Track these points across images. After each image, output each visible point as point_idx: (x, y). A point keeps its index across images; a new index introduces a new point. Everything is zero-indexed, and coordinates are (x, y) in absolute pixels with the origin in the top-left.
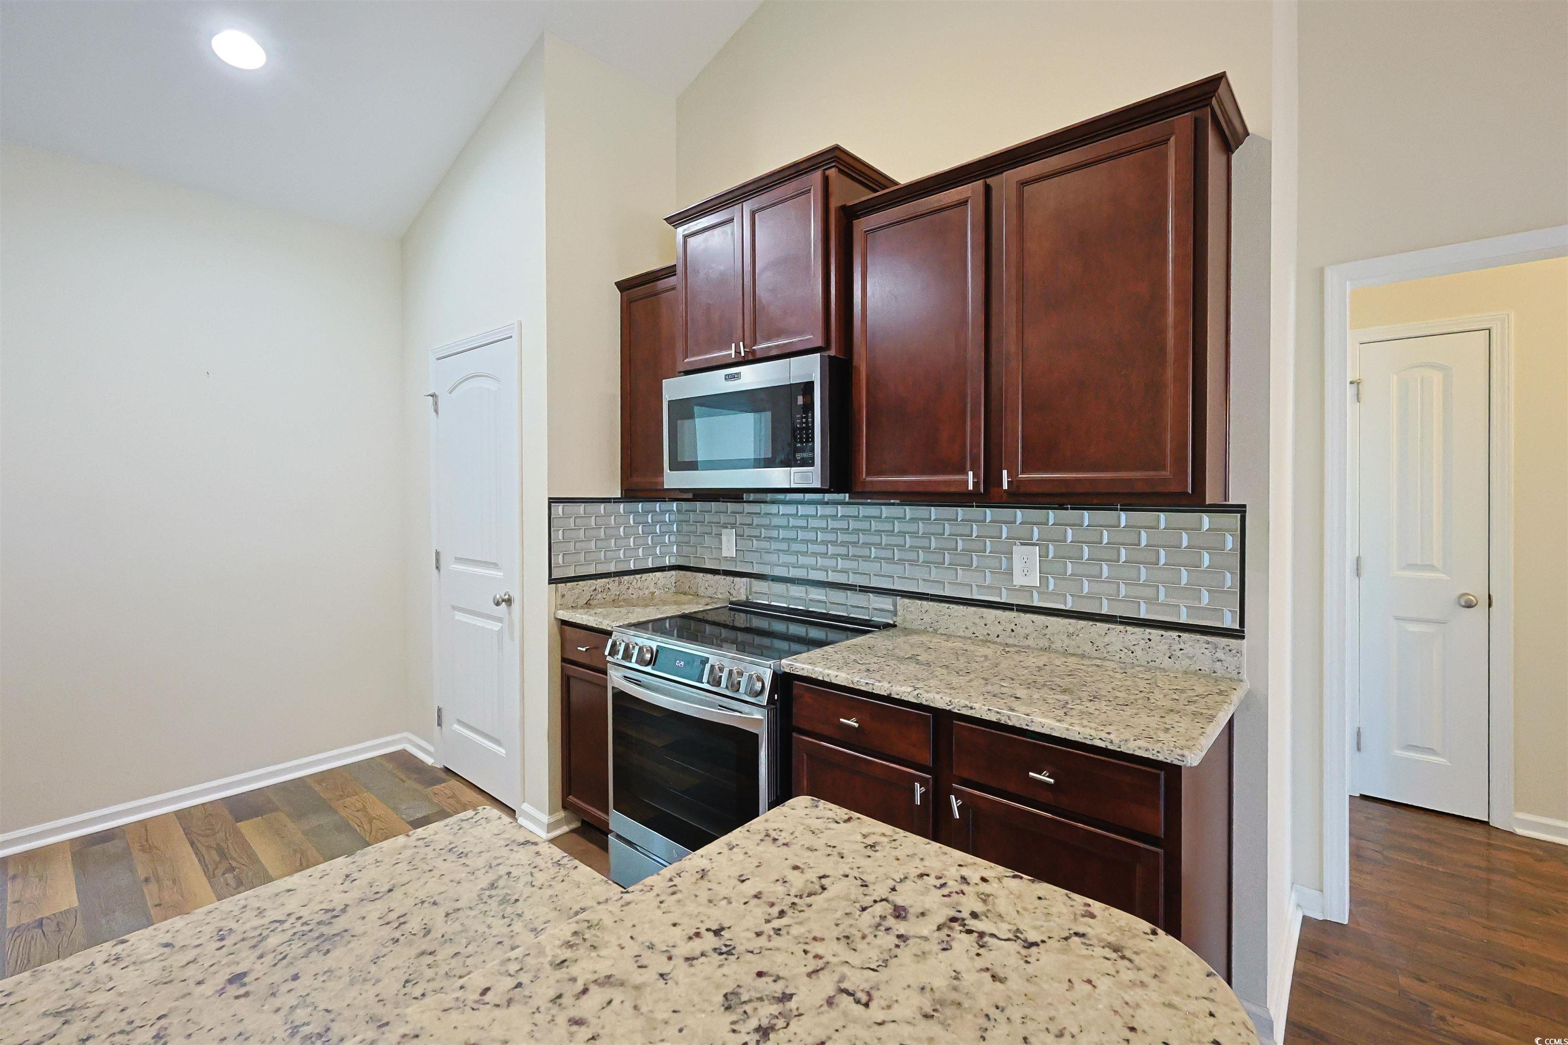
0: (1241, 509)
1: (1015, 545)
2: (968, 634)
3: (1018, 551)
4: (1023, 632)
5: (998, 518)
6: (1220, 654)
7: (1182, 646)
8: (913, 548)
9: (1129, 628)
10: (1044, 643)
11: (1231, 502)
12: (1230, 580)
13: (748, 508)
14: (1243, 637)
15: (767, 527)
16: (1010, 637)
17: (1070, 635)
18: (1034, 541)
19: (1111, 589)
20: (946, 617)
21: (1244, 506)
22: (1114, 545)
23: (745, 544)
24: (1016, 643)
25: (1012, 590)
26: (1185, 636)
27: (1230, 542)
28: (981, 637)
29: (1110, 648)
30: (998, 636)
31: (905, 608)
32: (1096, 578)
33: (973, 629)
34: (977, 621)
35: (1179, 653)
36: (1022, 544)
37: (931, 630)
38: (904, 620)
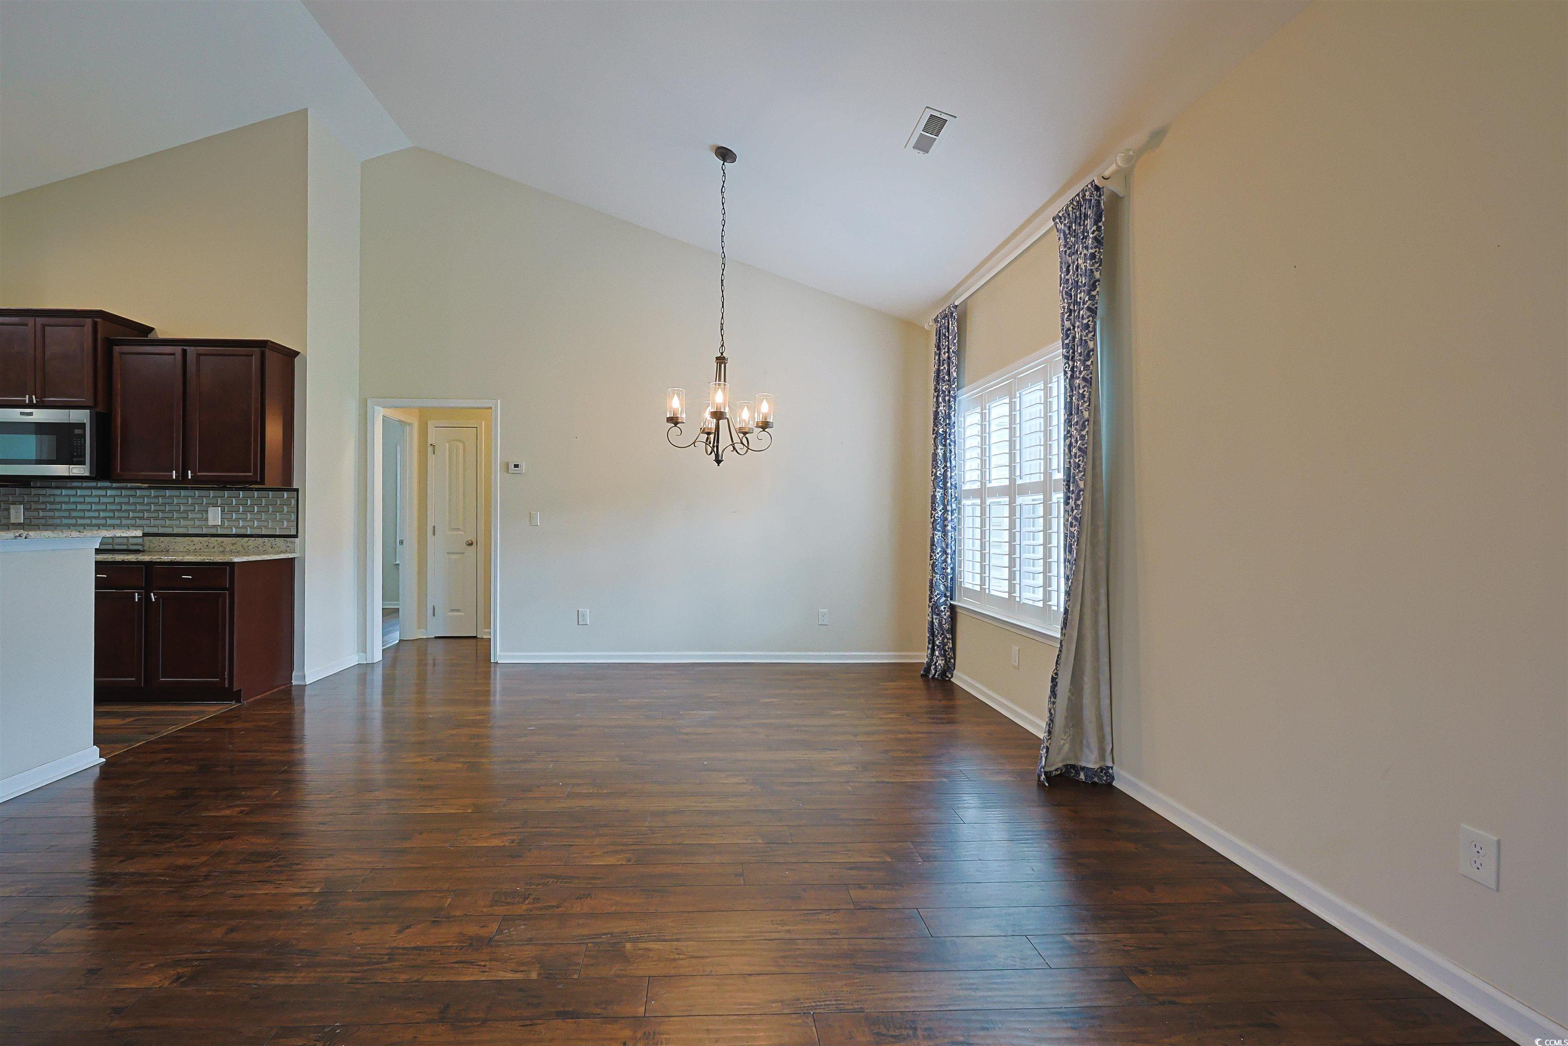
0: (297, 490)
1: (209, 507)
2: (185, 550)
3: (211, 510)
4: (211, 545)
5: (201, 495)
6: (288, 544)
7: (276, 543)
8: (155, 511)
9: (257, 539)
10: (222, 549)
11: (294, 487)
12: (293, 517)
13: (34, 491)
14: (297, 537)
15: (51, 503)
16: (206, 548)
17: (233, 544)
18: (218, 505)
19: (251, 523)
20: (174, 543)
21: (298, 489)
22: (252, 505)
23: (28, 514)
24: (209, 551)
25: (208, 527)
26: (277, 539)
27: (293, 502)
28: (192, 551)
29: (250, 548)
30: (200, 549)
31: (151, 541)
32: (245, 520)
33: (188, 548)
34: (190, 543)
35: (275, 546)
36: (213, 506)
37: (165, 550)
38: (149, 548)
